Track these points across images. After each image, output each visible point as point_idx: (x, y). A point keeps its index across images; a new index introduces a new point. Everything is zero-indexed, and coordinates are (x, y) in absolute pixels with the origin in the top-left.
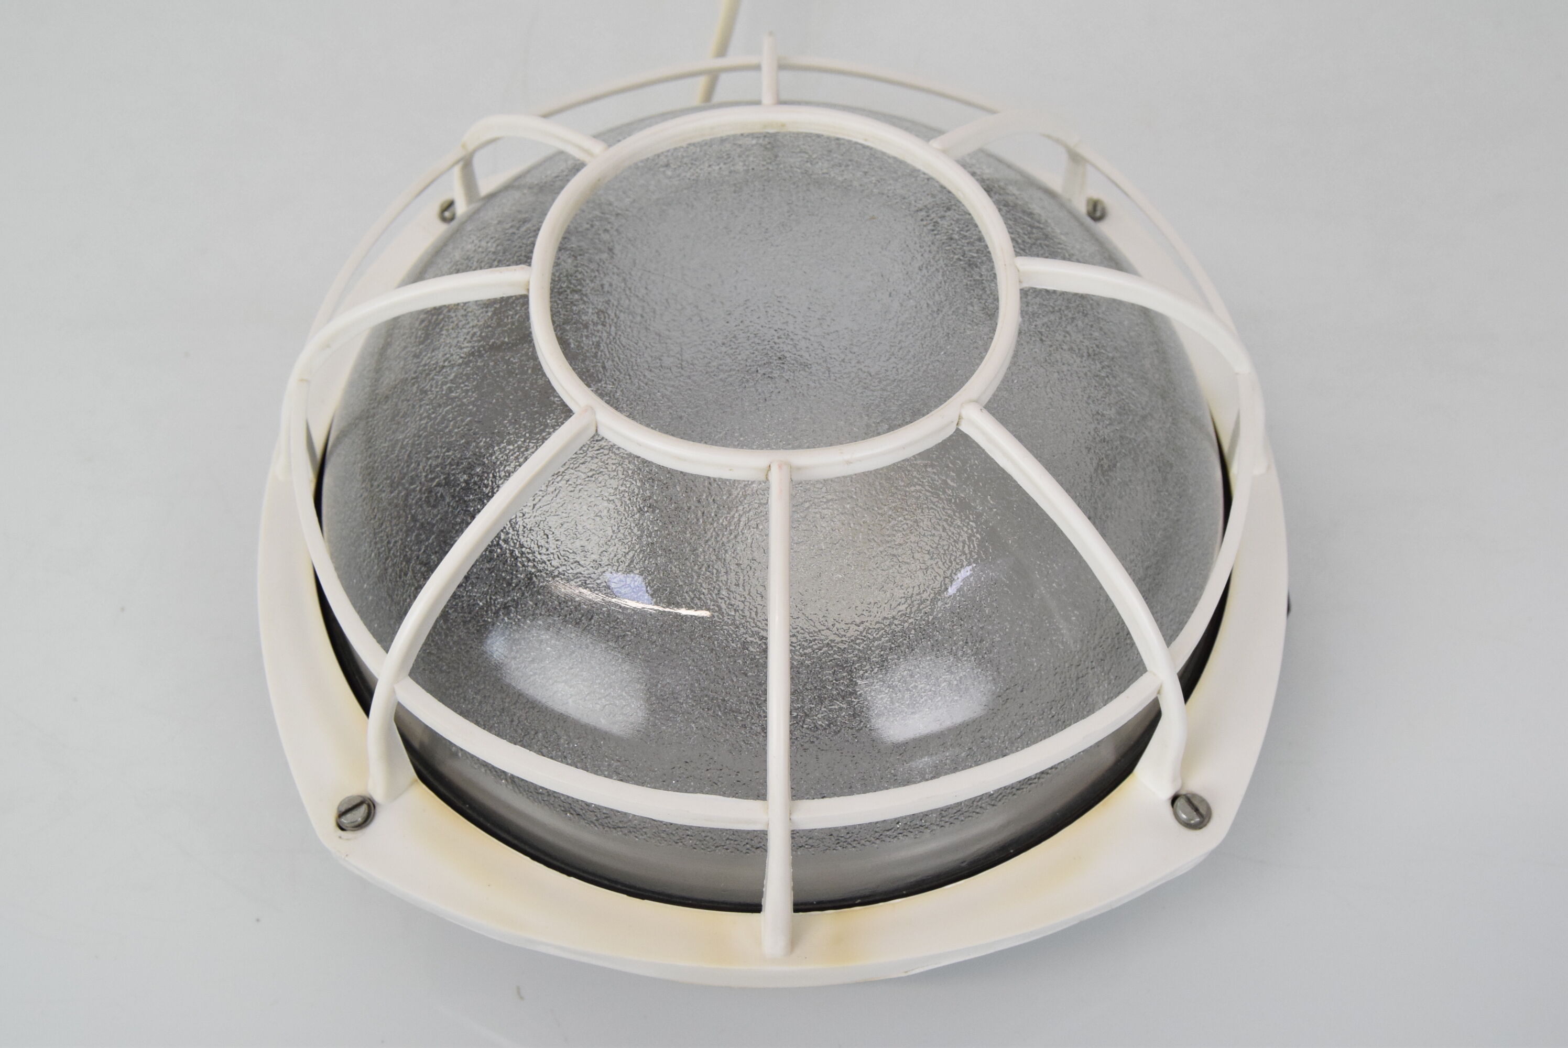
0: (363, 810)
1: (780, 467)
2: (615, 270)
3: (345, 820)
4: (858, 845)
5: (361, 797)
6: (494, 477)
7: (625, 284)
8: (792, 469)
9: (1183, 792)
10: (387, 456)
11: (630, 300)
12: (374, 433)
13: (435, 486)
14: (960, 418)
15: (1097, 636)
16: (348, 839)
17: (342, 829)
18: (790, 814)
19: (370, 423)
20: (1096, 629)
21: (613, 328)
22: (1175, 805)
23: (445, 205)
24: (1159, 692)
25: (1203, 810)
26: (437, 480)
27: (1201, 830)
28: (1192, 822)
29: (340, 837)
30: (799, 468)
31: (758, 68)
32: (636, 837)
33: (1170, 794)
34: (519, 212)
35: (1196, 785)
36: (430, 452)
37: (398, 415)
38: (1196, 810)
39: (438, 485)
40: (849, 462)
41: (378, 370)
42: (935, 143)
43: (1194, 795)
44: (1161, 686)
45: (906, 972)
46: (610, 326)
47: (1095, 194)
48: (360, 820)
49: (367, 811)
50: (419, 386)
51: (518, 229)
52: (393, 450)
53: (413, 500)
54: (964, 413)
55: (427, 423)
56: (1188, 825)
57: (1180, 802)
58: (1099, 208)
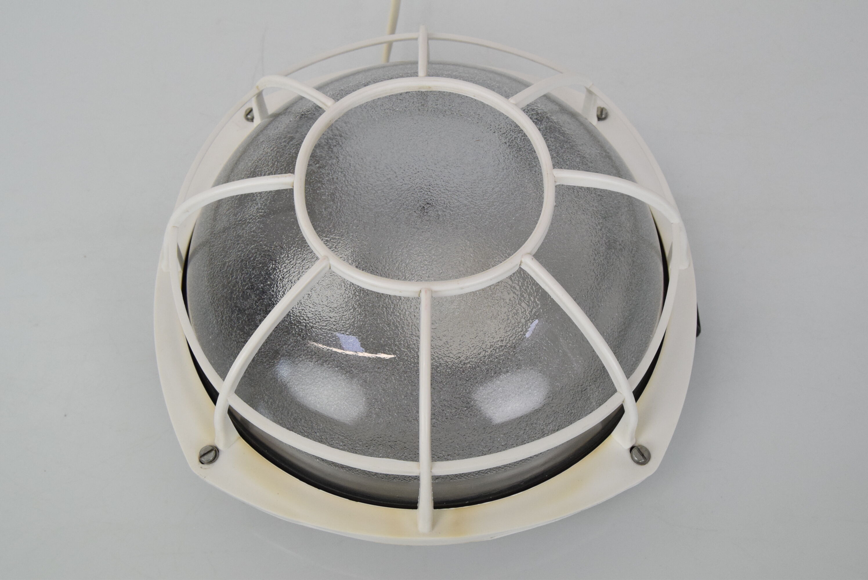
0: (212, 454)
1: (426, 292)
2: (340, 170)
3: (203, 459)
4: (467, 477)
5: (211, 446)
6: (277, 286)
7: (345, 178)
8: (432, 292)
9: (636, 445)
10: (221, 270)
11: (347, 188)
12: (213, 256)
13: (246, 289)
14: (521, 262)
15: (592, 370)
16: (205, 469)
17: (202, 463)
18: (431, 469)
19: (211, 250)
20: (592, 367)
21: (339, 204)
22: (632, 452)
23: (248, 111)
24: (623, 402)
25: (646, 455)
26: (247, 286)
27: (645, 465)
28: (640, 462)
29: (201, 468)
30: (436, 292)
31: (416, 39)
32: (353, 472)
33: (630, 446)
34: (289, 132)
35: (643, 441)
36: (243, 270)
37: (226, 248)
38: (643, 455)
39: (247, 289)
40: (462, 288)
41: (215, 219)
42: (512, 100)
43: (642, 447)
44: (624, 399)
45: (492, 538)
46: (337, 203)
47: (602, 105)
48: (211, 458)
49: (214, 454)
50: (237, 233)
51: (288, 143)
52: (224, 267)
53: (235, 295)
54: (523, 260)
55: (241, 254)
56: (638, 463)
57: (634, 451)
58: (604, 113)
